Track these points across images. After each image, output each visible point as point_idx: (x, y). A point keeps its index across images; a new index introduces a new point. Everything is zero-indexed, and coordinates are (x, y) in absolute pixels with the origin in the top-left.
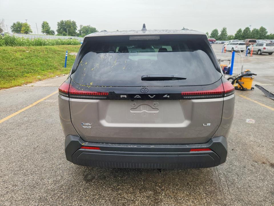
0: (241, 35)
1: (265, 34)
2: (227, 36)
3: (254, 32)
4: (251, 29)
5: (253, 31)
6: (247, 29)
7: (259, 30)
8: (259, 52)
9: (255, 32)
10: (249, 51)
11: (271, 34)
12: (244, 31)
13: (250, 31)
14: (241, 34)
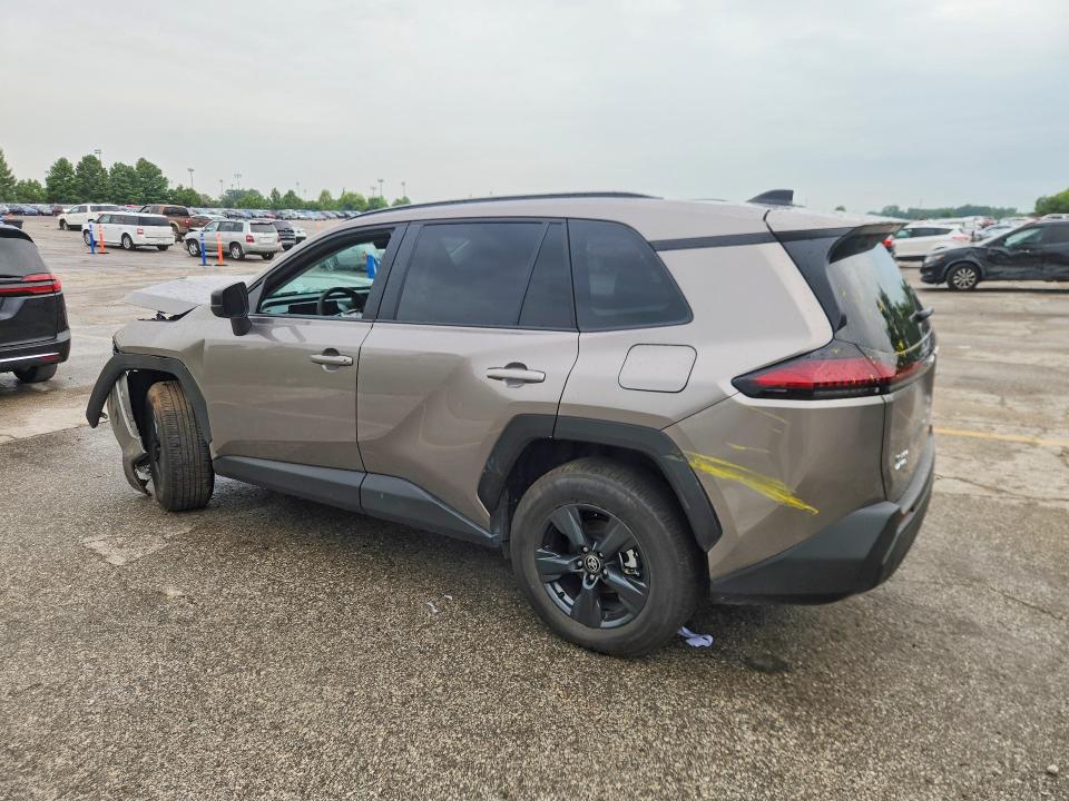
0: (74, 185)
1: (160, 188)
2: (16, 185)
3: (118, 175)
4: (107, 165)
5: (114, 172)
6: (90, 163)
7: (135, 167)
8: (236, 252)
9: (123, 175)
10: (198, 247)
11: (180, 188)
12: (81, 167)
13: (103, 170)
14: (72, 179)
